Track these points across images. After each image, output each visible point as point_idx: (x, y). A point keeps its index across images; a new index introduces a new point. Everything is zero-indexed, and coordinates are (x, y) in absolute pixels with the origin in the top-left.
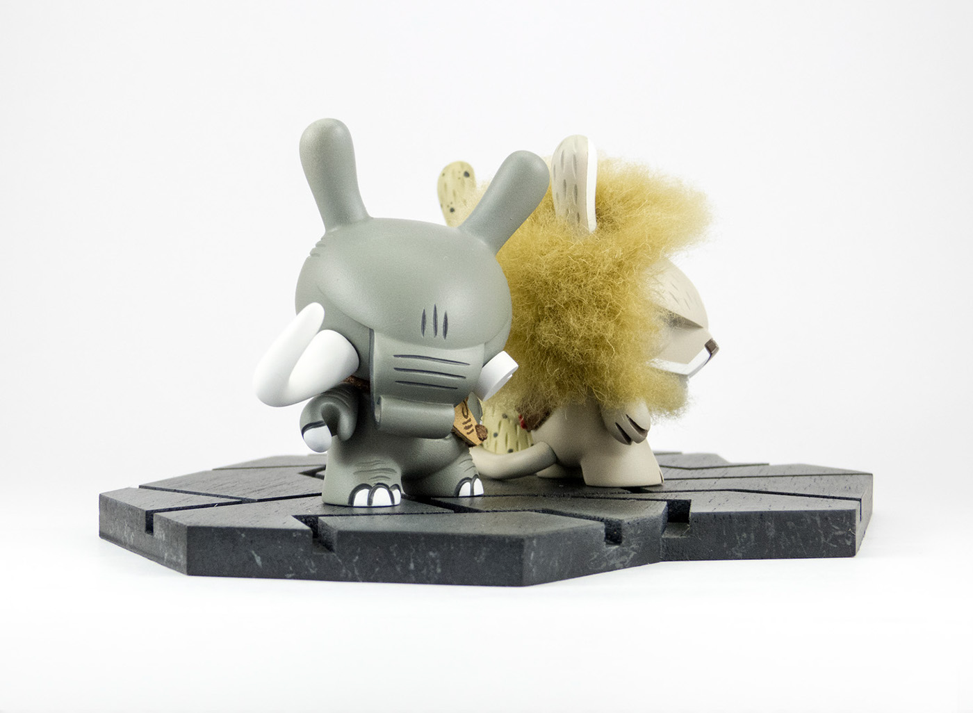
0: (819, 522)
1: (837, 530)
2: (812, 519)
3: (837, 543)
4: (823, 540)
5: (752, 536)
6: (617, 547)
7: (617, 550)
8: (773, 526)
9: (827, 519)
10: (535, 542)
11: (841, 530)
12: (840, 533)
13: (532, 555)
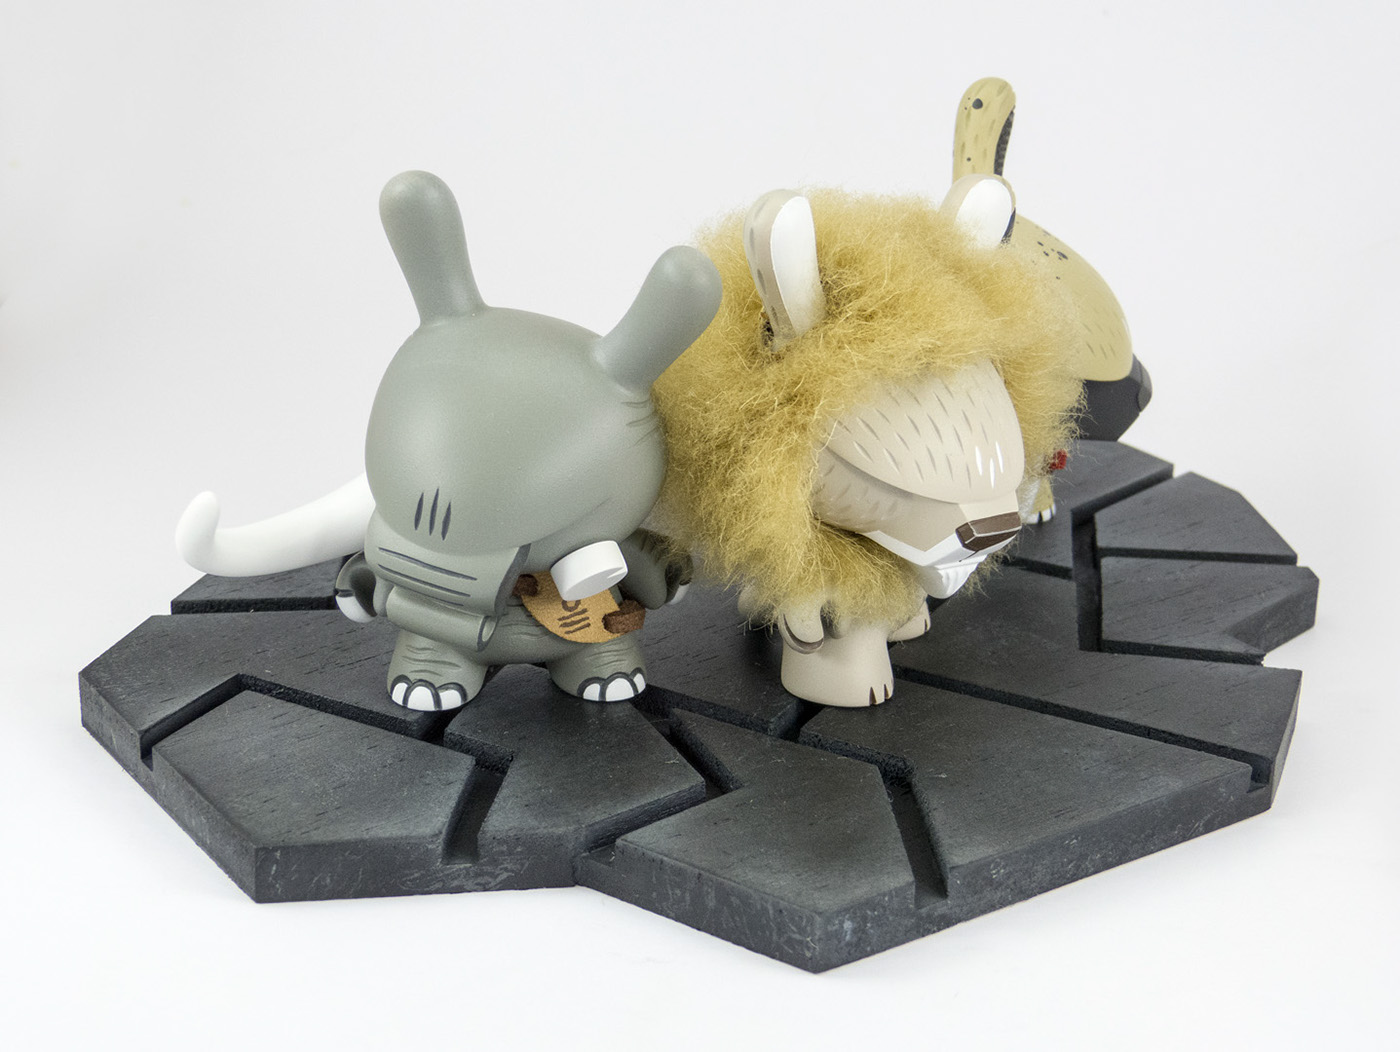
0: (771, 912)
1: (794, 933)
2: (762, 906)
3: (794, 949)
4: (775, 937)
5: (688, 897)
6: (468, 865)
7: (465, 868)
8: (713, 894)
9: (781, 911)
10: (278, 854)
11: (800, 934)
12: (797, 937)
13: (274, 868)
